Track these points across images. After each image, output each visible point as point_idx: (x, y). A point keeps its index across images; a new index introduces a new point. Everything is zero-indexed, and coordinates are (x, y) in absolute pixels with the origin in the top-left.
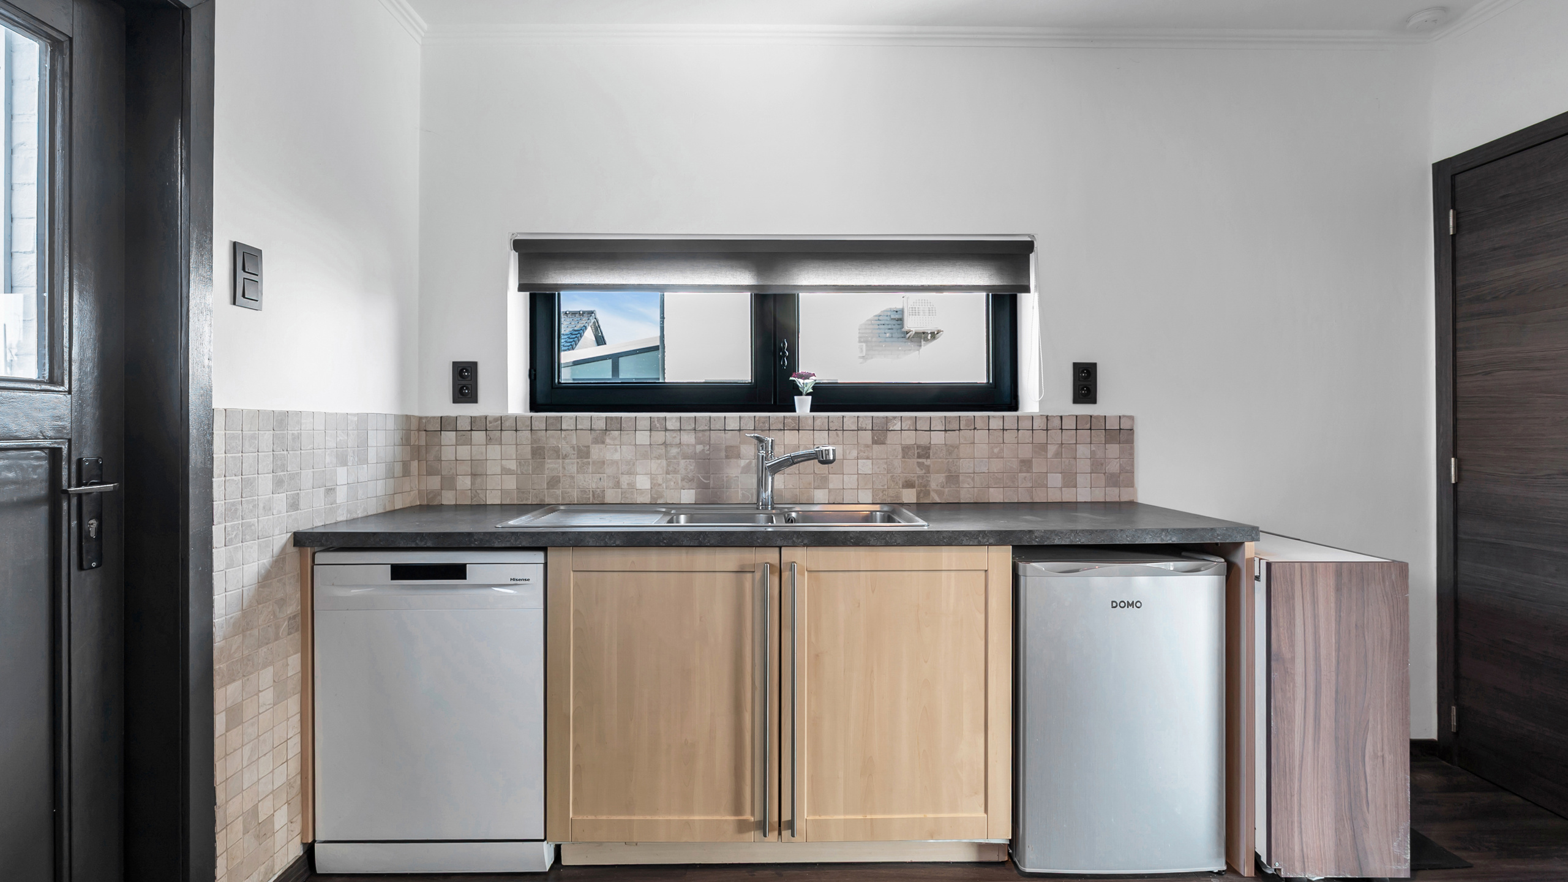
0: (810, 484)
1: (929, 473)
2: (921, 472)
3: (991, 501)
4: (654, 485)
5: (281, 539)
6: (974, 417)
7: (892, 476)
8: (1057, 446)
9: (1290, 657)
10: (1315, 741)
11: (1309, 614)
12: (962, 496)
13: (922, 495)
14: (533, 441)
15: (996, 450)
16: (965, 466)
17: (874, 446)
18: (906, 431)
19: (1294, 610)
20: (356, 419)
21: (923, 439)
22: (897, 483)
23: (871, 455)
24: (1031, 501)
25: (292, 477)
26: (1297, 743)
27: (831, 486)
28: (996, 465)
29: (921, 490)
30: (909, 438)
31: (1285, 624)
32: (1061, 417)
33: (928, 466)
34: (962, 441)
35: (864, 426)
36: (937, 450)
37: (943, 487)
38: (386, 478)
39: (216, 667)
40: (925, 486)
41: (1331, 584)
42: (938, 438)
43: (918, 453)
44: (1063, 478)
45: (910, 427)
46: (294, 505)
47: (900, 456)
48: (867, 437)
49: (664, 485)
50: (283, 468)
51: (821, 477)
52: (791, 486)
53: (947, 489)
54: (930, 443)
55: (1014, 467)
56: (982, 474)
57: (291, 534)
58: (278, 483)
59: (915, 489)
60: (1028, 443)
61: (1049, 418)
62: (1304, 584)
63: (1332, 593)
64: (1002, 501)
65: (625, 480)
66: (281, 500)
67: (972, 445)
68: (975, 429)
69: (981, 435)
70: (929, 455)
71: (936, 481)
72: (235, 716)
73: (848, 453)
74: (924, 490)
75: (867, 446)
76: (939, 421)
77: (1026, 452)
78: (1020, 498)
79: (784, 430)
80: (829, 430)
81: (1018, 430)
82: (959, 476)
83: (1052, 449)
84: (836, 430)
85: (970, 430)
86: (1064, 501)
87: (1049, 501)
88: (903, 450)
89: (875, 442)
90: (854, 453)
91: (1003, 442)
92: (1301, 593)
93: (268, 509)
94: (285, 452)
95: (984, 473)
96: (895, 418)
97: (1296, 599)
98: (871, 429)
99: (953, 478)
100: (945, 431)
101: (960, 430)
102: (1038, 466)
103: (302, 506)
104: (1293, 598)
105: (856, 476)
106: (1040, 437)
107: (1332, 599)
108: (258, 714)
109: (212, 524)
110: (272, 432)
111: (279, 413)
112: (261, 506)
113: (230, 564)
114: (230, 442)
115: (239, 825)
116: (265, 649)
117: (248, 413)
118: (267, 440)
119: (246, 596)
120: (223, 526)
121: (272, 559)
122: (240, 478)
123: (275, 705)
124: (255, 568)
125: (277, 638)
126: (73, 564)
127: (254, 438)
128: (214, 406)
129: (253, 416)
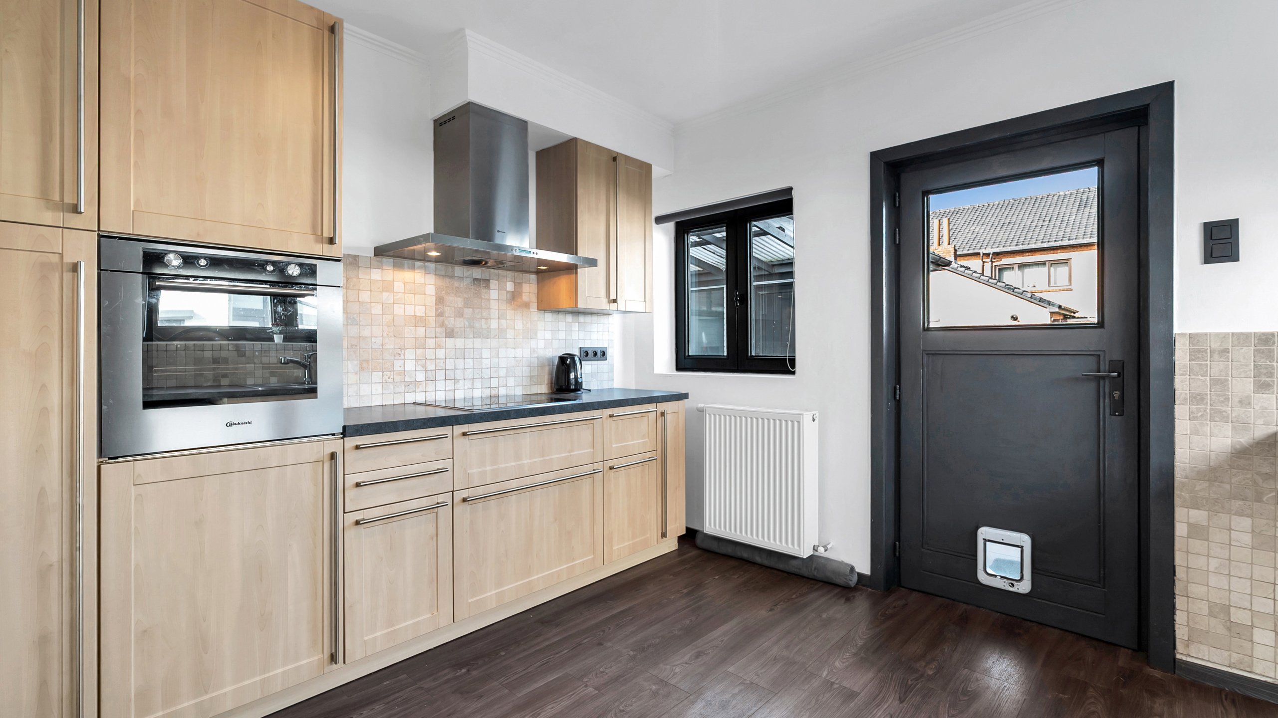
5: (1267, 428)
39: (1176, 492)
58: (1263, 386)
66: (1266, 399)
72: (1196, 531)
94: (1274, 364)
108: (1230, 545)
109: (1177, 402)
110: (1252, 348)
111: (1264, 334)
112: (1236, 400)
113: (1195, 432)
114: (1195, 354)
115: (1204, 608)
116: (1241, 503)
117: (1218, 335)
118: (1247, 353)
119: (1213, 457)
120: (1188, 407)
121: (1251, 441)
122: (1208, 378)
123: (1253, 548)
124: (1229, 441)
125: (1259, 500)
126: (1107, 410)
127: (1226, 351)
128: (1176, 330)
129: (1224, 337)
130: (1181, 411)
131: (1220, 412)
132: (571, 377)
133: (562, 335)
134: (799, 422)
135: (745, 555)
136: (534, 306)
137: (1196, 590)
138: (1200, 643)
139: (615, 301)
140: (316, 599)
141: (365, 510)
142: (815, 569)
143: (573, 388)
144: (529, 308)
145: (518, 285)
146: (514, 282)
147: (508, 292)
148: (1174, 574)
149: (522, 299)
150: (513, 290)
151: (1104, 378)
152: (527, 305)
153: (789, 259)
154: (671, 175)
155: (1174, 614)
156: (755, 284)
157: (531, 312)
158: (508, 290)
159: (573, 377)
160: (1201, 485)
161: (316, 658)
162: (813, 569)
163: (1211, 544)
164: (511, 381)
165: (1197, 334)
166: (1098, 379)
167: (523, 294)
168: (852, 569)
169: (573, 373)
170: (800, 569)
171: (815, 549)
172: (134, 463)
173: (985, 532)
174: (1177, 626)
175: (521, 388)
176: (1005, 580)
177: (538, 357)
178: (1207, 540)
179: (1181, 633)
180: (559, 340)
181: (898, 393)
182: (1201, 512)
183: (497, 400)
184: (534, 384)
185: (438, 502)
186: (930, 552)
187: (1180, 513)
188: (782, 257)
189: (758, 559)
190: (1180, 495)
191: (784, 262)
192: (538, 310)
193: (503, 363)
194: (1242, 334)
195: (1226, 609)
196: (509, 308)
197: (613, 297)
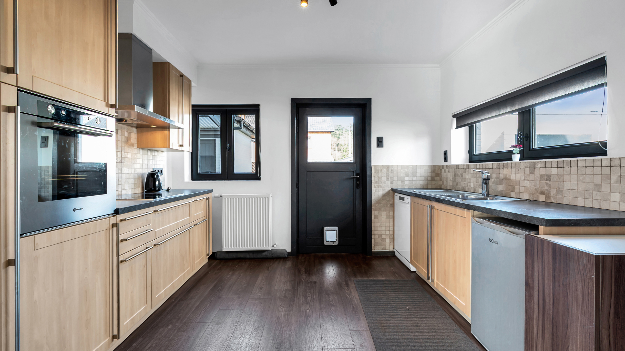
0: (510, 189)
1: (550, 188)
2: (547, 187)
3: (578, 205)
4: (474, 186)
5: (388, 189)
6: (570, 160)
7: (536, 188)
8: (617, 176)
9: (532, 286)
10: (542, 338)
11: (540, 267)
12: (564, 201)
13: (547, 198)
14: (455, 172)
15: (581, 178)
16: (566, 186)
17: (530, 175)
18: (541, 168)
19: (534, 262)
20: (412, 166)
21: (548, 171)
22: (537, 191)
23: (529, 178)
24: (600, 208)
25: (391, 178)
26: (535, 335)
27: (516, 191)
28: (581, 186)
29: (547, 196)
30: (543, 171)
31: (530, 268)
32: (620, 158)
33: (550, 185)
34: (565, 173)
35: (527, 166)
36: (554, 177)
37: (556, 195)
38: (424, 180)
39: (372, 207)
40: (548, 194)
41: (551, 254)
42: (554, 171)
43: (546, 178)
44: (621, 197)
45: (543, 167)
46: (392, 183)
47: (539, 180)
48: (528, 170)
49: (476, 187)
50: (389, 176)
51: (513, 187)
52: (505, 190)
53: (557, 196)
54: (551, 174)
55: (591, 187)
56: (574, 190)
57: (390, 189)
58: (387, 179)
59: (544, 195)
60: (599, 174)
61: (612, 159)
62: (538, 249)
63: (551, 259)
64: (584, 206)
65: (469, 184)
66: (388, 182)
67: (570, 175)
68: (571, 167)
69: (574, 170)
70: (551, 179)
71: (553, 192)
72: (376, 217)
73: (521, 177)
74: (548, 197)
75: (528, 175)
76: (555, 163)
77: (598, 179)
78: (593, 205)
79: (503, 168)
80: (516, 168)
81: (593, 167)
82: (563, 190)
83: (614, 178)
84: (518, 168)
85: (569, 167)
86: (620, 210)
87: (611, 209)
88: (540, 177)
89: (531, 173)
90: (523, 178)
91: (585, 174)
92: (537, 254)
93: (384, 183)
94: (389, 173)
95: (575, 190)
96: (538, 162)
97: (535, 256)
98: (529, 167)
99: (560, 191)
100: (558, 168)
101: (564, 167)
102: (605, 188)
103: (394, 183)
104: (534, 256)
105: (524, 187)
106: (607, 171)
107: (551, 263)
108: (382, 219)
109: (372, 184)
110: (386, 169)
111: (388, 166)
112: (383, 182)
113: (376, 191)
114: (376, 171)
115: (377, 236)
116: (384, 208)
117: (380, 166)
118: (384, 171)
119: (379, 197)
120: (374, 185)
121: (385, 192)
122: (378, 177)
123: (386, 219)
124: (382, 193)
125: (387, 207)
126: (356, 187)
127: (381, 170)
128: (372, 165)
129: (381, 166)
130: (373, 186)
131: (380, 185)
132: (157, 184)
133: (146, 162)
134: (268, 198)
135: (242, 256)
136: (136, 145)
137: (376, 232)
138: (377, 246)
139: (182, 146)
140: (106, 307)
141: (124, 254)
142: (273, 254)
143: (158, 189)
144: (134, 147)
145: (129, 133)
146: (128, 132)
147: (125, 137)
148: (372, 229)
149: (131, 141)
150: (127, 136)
151: (355, 177)
152: (132, 145)
153: (207, 128)
154: (196, 86)
155: (372, 240)
156: (200, 138)
157: (134, 148)
158: (125, 136)
159: (158, 183)
160: (377, 205)
161: (107, 340)
162: (272, 254)
163: (379, 220)
164: (127, 187)
165: (376, 166)
166: (354, 178)
167: (131, 138)
168: (286, 251)
169: (158, 181)
170: (267, 255)
171: (273, 246)
172: (35, 236)
173: (326, 228)
174: (372, 243)
175: (130, 190)
176: (332, 242)
177: (137, 173)
178: (378, 219)
179: (373, 244)
180: (145, 164)
181: (298, 185)
182: (377, 212)
183: (121, 197)
184: (136, 188)
185: (147, 247)
186: (309, 239)
187: (373, 213)
188: (204, 127)
189: (248, 256)
190: (373, 208)
191: (205, 129)
192: (137, 148)
193: (124, 176)
194: (384, 166)
195: (381, 235)
196: (126, 146)
197: (181, 143)
